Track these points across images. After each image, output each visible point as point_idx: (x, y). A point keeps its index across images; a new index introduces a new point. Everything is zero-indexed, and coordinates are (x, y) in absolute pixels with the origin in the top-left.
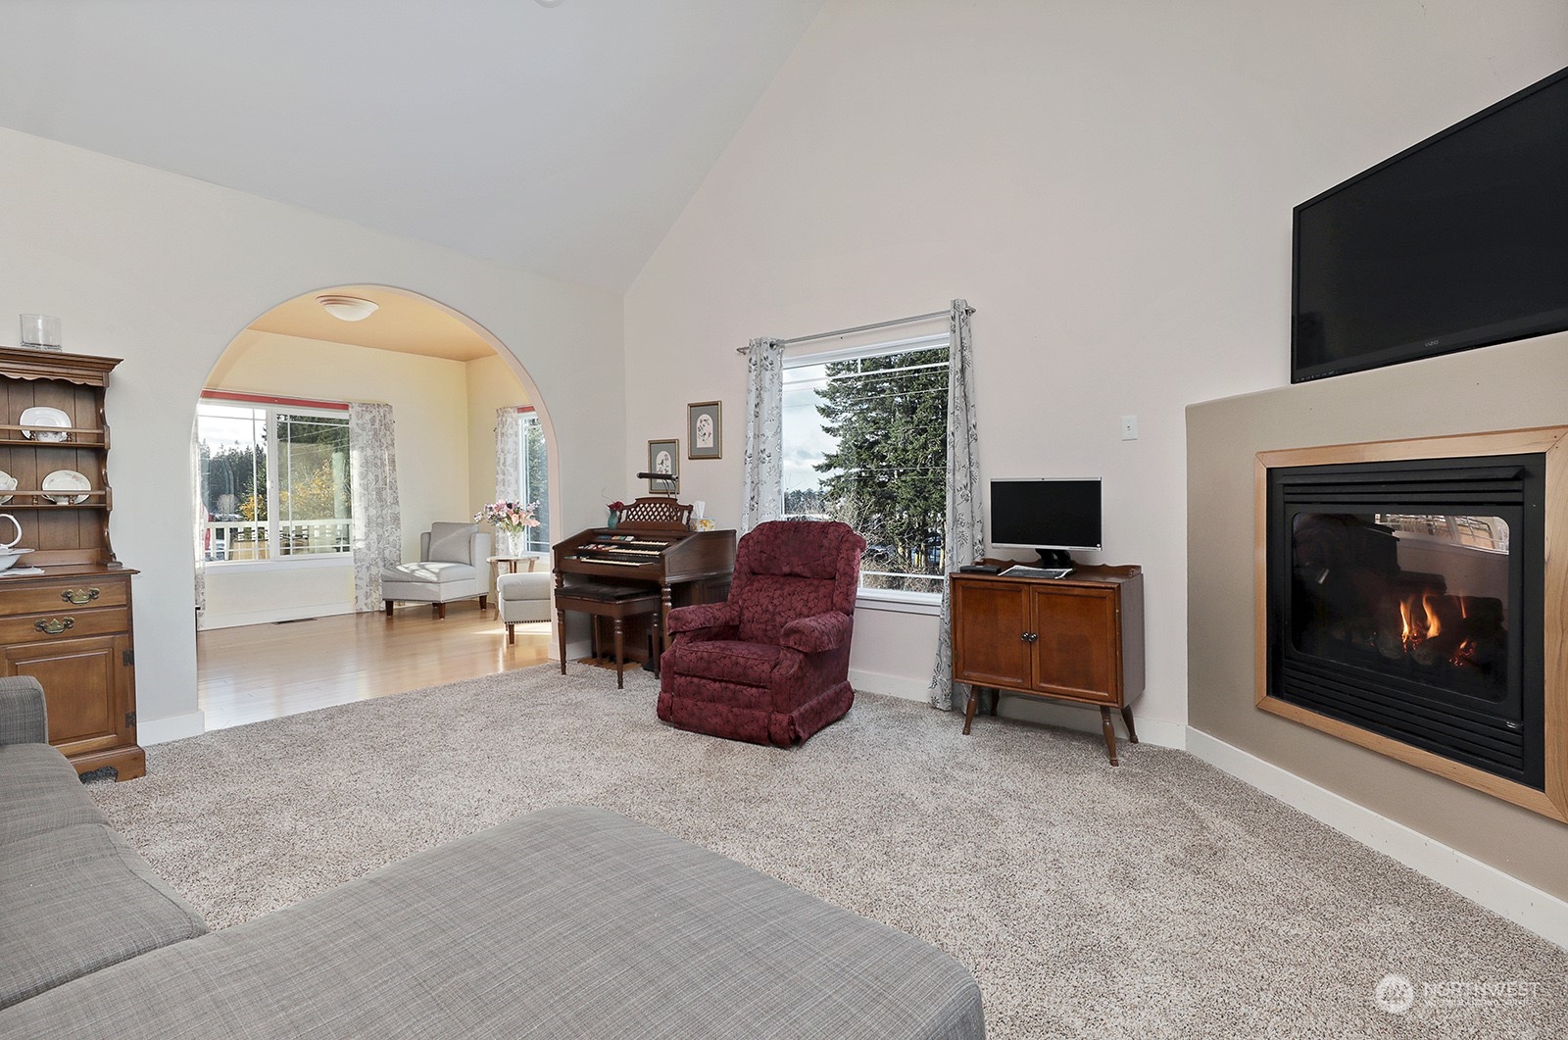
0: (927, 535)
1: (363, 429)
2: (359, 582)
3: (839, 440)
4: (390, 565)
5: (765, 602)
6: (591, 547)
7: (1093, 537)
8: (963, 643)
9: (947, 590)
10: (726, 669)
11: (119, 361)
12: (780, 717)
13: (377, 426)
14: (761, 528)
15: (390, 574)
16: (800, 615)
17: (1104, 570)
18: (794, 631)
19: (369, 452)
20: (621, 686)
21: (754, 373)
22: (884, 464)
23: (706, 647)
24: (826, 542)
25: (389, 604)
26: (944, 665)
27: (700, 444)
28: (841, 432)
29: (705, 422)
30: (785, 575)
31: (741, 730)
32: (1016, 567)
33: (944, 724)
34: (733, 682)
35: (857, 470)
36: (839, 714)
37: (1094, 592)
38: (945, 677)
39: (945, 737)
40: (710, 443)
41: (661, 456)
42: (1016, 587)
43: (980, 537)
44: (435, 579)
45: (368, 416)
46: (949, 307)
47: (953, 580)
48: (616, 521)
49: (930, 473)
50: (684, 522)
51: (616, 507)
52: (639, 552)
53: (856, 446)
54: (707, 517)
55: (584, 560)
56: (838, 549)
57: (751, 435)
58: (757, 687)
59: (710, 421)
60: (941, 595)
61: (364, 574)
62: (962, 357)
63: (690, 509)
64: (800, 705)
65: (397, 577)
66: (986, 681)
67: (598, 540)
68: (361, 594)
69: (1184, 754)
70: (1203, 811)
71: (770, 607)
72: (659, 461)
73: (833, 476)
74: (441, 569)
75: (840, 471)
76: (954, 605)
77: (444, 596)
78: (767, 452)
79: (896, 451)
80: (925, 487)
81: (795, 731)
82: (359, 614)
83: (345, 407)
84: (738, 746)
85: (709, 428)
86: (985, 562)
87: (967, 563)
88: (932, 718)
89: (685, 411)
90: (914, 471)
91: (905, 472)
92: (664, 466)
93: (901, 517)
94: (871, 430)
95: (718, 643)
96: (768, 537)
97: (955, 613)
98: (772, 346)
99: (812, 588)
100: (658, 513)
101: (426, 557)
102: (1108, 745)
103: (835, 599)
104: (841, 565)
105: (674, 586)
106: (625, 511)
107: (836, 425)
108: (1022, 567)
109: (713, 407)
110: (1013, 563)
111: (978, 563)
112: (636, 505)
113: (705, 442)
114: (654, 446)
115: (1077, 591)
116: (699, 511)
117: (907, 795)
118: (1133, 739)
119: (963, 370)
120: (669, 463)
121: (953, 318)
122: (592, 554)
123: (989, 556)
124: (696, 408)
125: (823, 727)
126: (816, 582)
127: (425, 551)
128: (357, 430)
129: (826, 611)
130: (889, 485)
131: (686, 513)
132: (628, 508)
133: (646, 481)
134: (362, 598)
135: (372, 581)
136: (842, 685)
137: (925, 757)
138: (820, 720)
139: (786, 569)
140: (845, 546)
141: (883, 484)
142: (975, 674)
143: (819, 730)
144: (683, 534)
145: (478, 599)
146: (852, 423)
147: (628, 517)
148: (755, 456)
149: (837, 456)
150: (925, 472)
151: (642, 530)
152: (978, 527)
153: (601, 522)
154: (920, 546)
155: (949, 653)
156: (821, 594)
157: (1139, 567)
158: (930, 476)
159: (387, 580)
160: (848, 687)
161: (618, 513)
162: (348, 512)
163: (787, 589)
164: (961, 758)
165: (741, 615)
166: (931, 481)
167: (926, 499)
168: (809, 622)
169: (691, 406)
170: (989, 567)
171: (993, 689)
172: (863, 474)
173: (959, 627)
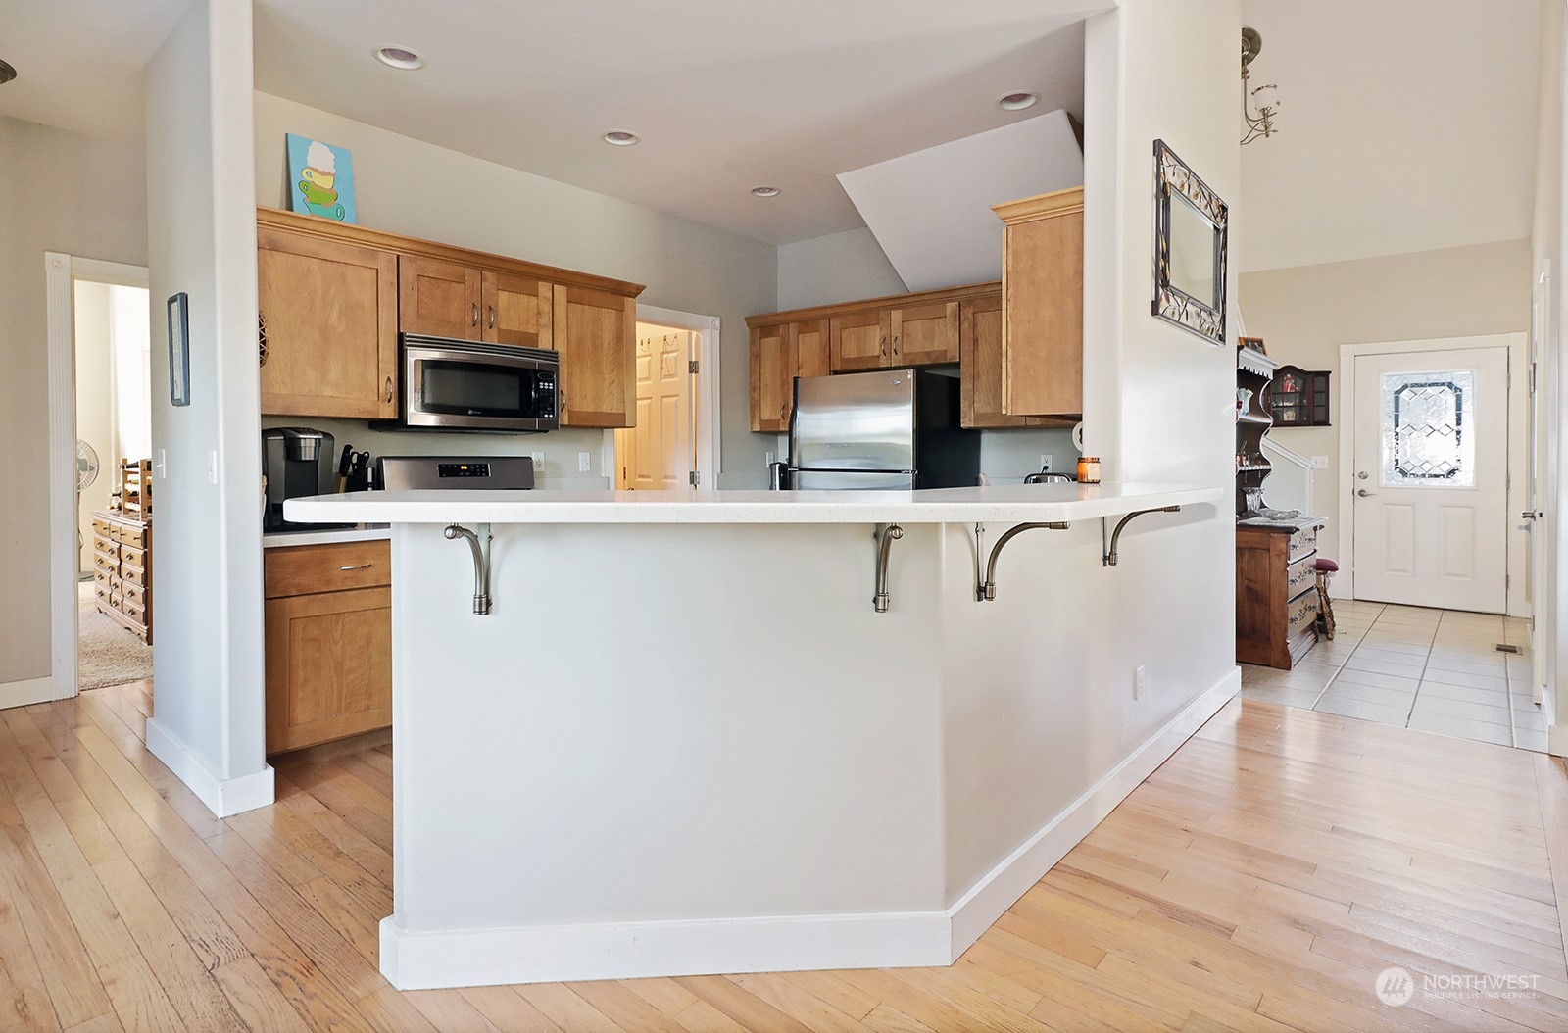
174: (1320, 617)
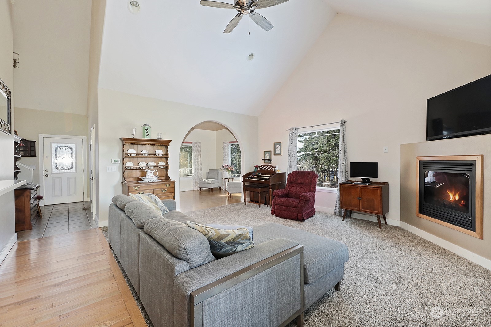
0: (329, 171)
1: (195, 148)
2: (194, 183)
3: (303, 144)
4: (201, 179)
5: (295, 189)
6: (251, 176)
7: (376, 175)
8: (343, 199)
9: (339, 187)
10: (287, 204)
11: (171, 141)
12: (300, 214)
13: (197, 147)
14: (293, 172)
15: (201, 181)
16: (303, 192)
17: (379, 183)
18: (303, 196)
19: (196, 153)
20: (260, 208)
21: (291, 136)
22: (317, 151)
23: (283, 199)
24: (309, 176)
25: (200, 188)
26: (338, 204)
27: (277, 152)
28: (304, 142)
29: (278, 147)
30: (299, 183)
31: (291, 217)
32: (356, 182)
33: (338, 218)
34: (289, 207)
35: (309, 153)
36: (312, 215)
37: (375, 188)
38: (338, 208)
39: (338, 221)
40: (279, 152)
41: (267, 154)
42: (356, 187)
43: (347, 175)
44: (211, 183)
45: (196, 145)
46: (340, 121)
47: (341, 185)
48: (256, 170)
49: (331, 153)
50: (273, 171)
51: (256, 167)
52: (263, 177)
53: (308, 146)
54: (279, 169)
55: (250, 179)
56: (312, 177)
57: (290, 150)
58: (295, 208)
59: (279, 147)
60: (337, 189)
61: (194, 181)
62: (343, 133)
63: (275, 167)
64: (304, 212)
65: (202, 182)
66: (348, 209)
67: (252, 174)
68: (194, 186)
69: (399, 227)
70: (400, 238)
71: (296, 191)
72: (266, 156)
73: (301, 154)
74: (212, 180)
75: (303, 153)
76: (341, 191)
77: (213, 186)
78: (294, 154)
79: (320, 147)
80: (329, 157)
81: (303, 218)
82: (193, 190)
83: (191, 143)
84: (290, 221)
85: (279, 148)
86: (348, 181)
87: (344, 181)
88: (335, 217)
89: (273, 144)
90: (326, 153)
91: (323, 153)
92: (268, 158)
93: (322, 166)
94: (313, 141)
95: (285, 198)
96: (295, 174)
97: (341, 193)
98: (295, 129)
99: (306, 186)
100: (267, 168)
101: (208, 178)
102: (379, 225)
103: (312, 189)
104: (313, 181)
105: (272, 185)
106: (259, 168)
107: (302, 140)
108: (358, 182)
109: (280, 143)
110: (355, 181)
111: (346, 181)
112: (261, 166)
113: (278, 151)
114: (265, 152)
115: (371, 188)
116: (277, 168)
117: (330, 231)
118: (386, 223)
119: (343, 136)
120: (269, 156)
121: (341, 124)
122: (252, 178)
123: (349, 179)
124: (276, 144)
125: (309, 218)
126: (307, 185)
127: (207, 176)
128: (194, 148)
129: (309, 192)
130: (318, 157)
131: (274, 169)
132: (259, 167)
133: (263, 161)
134: (194, 187)
135: (196, 183)
136: (313, 208)
137: (333, 225)
138: (308, 216)
139: (300, 182)
140: (314, 177)
141: (316, 157)
142: (345, 207)
143: (308, 218)
144: (274, 174)
145: (219, 188)
146: (307, 139)
147: (259, 169)
148: (291, 155)
149: (303, 149)
150: (329, 153)
151: (264, 172)
152: (347, 172)
153: (253, 170)
154: (327, 175)
155: (339, 202)
156: (308, 188)
157: (388, 183)
158: (331, 154)
159: (200, 183)
160: (314, 209)
161: (257, 168)
162: (191, 166)
163: (300, 186)
164: (342, 225)
165: (289, 192)
166: (331, 156)
167: (329, 161)
168: (306, 194)
169: (275, 143)
170: (350, 182)
171: (350, 210)
172: (310, 154)
173: (342, 196)
174: (38, 212)
